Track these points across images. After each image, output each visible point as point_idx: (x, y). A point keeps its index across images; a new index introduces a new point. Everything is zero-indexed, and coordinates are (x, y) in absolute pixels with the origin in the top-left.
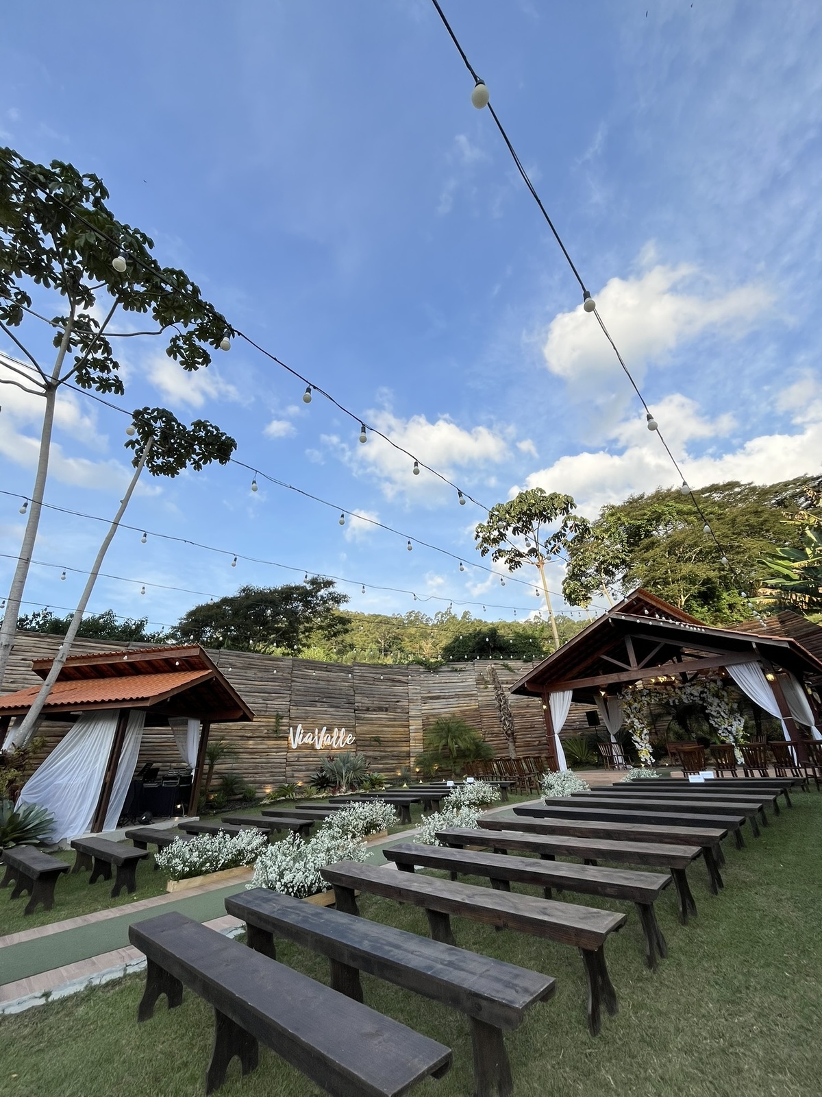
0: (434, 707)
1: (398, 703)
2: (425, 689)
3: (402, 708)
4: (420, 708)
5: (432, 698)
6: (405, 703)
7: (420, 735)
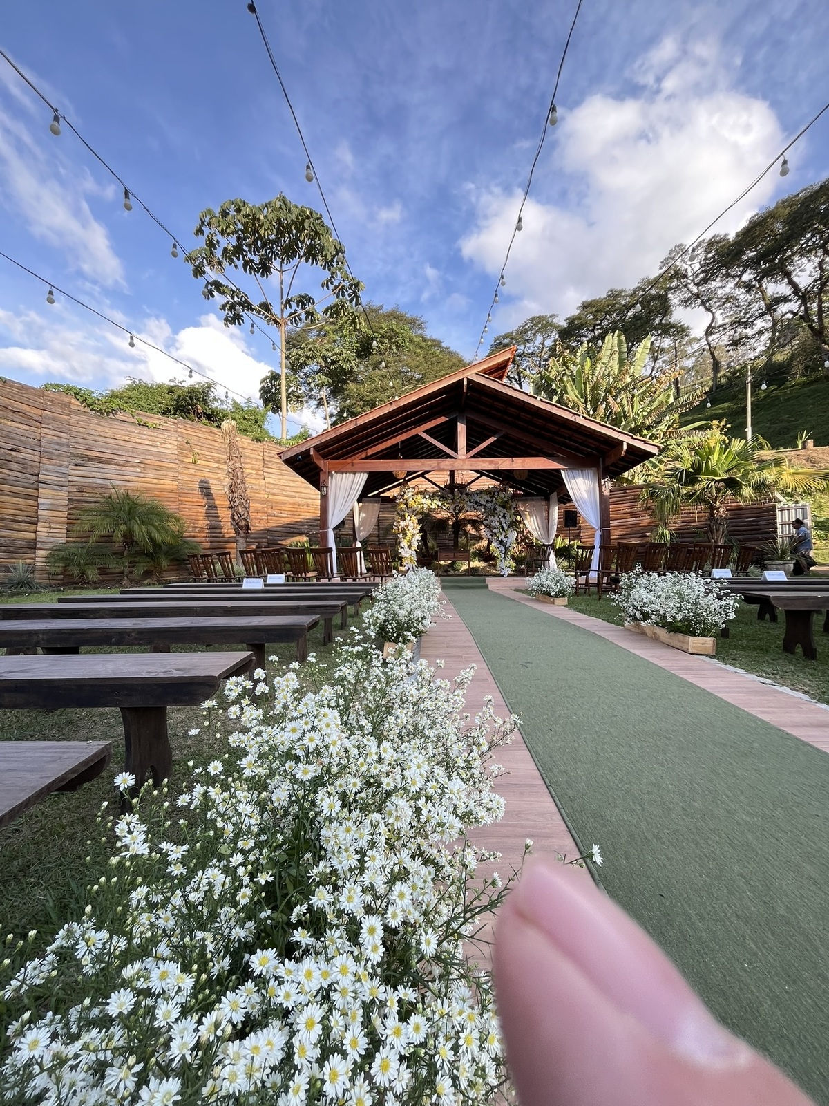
0: (94, 474)
1: (14, 453)
2: (81, 441)
3: (25, 464)
4: (65, 470)
5: (91, 459)
6: (32, 456)
7: (62, 516)
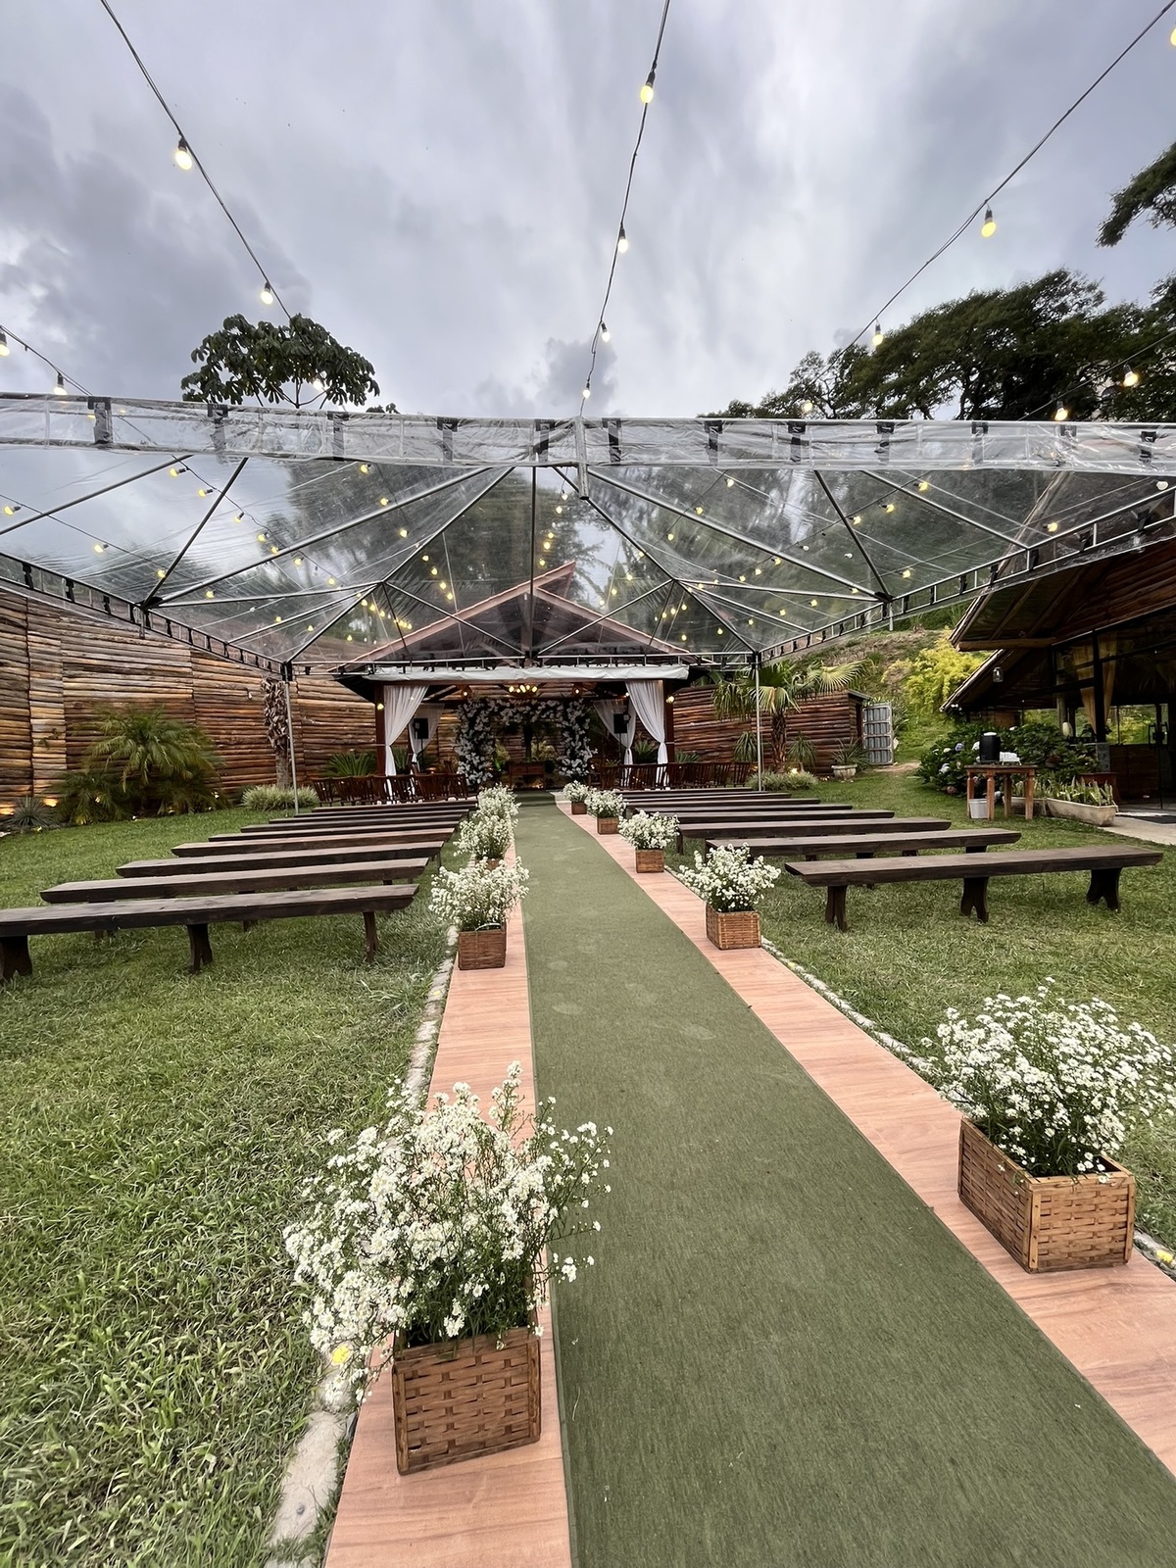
0: (93, 686)
1: (1, 668)
2: (73, 647)
3: (14, 680)
4: (58, 683)
5: (89, 668)
6: (19, 670)
7: (58, 737)
